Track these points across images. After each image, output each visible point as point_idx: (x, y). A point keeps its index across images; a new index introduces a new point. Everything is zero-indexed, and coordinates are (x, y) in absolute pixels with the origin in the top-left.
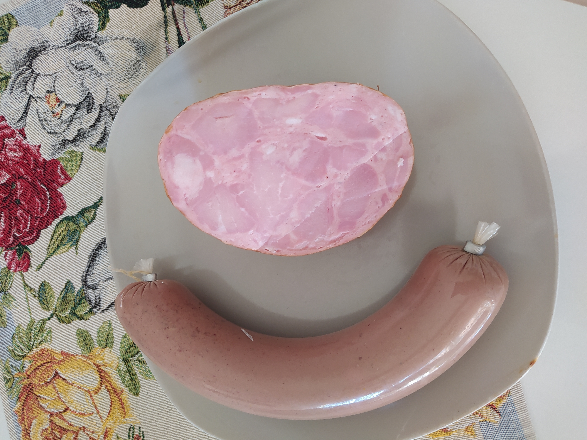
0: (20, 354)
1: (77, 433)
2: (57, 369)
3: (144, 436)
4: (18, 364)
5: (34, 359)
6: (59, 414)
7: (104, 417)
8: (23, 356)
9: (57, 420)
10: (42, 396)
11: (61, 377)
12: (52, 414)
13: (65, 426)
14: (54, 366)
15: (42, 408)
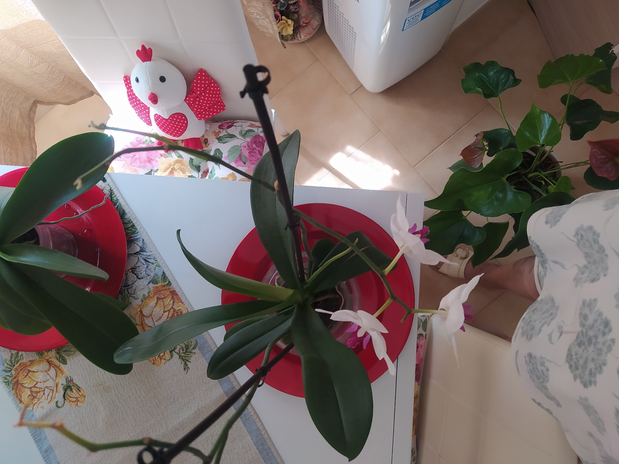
0: (10, 370)
1: (44, 391)
2: (29, 369)
3: (73, 379)
4: (9, 374)
5: (16, 369)
6: (34, 386)
7: (54, 379)
8: (11, 370)
9: (33, 389)
10: (24, 382)
11: (31, 371)
12: (31, 388)
13: (38, 390)
14: (27, 368)
15: (25, 387)
